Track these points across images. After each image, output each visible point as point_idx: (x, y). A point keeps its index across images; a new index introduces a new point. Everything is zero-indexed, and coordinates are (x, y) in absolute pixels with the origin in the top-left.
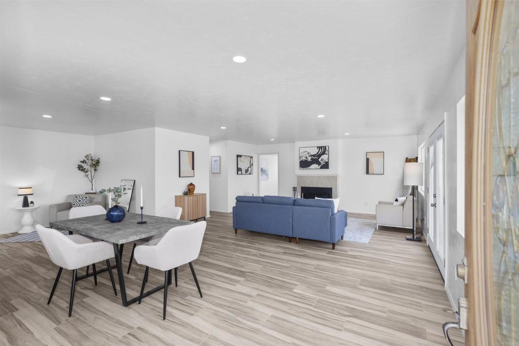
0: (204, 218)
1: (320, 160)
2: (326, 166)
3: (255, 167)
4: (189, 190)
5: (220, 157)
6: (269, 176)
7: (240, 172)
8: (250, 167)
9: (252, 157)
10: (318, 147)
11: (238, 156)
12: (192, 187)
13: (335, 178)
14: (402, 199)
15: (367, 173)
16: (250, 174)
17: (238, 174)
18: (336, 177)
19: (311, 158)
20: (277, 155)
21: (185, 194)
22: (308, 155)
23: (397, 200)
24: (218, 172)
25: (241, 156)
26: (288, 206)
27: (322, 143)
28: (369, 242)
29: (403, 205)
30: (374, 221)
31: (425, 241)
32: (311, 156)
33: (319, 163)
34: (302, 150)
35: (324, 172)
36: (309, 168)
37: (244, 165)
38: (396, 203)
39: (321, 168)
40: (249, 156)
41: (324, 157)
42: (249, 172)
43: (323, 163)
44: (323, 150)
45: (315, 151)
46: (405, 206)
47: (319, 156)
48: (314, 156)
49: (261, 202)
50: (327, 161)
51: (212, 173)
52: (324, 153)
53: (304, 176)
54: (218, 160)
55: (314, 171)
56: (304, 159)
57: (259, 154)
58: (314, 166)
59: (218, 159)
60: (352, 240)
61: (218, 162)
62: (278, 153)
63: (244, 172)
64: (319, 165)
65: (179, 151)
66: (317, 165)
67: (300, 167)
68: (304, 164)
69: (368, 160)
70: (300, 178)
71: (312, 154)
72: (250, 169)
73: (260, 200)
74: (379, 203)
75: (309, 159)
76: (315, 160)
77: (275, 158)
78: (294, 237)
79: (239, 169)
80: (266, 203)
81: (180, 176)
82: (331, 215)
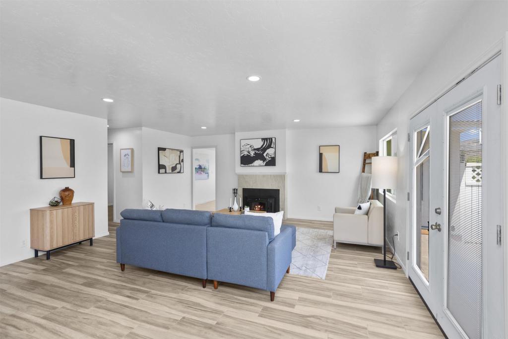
0: (91, 240)
1: (265, 155)
2: (272, 162)
3: (187, 165)
4: (62, 199)
5: (132, 150)
6: (210, 174)
7: (162, 171)
8: (180, 163)
9: (181, 151)
10: (262, 139)
11: (159, 149)
12: (67, 193)
13: (282, 177)
14: (365, 206)
15: (321, 171)
16: (179, 172)
17: (159, 173)
18: (284, 176)
19: (254, 152)
20: (214, 149)
21: (54, 204)
22: (250, 149)
23: (360, 208)
24: (130, 170)
25: (164, 149)
26: (201, 227)
27: (267, 134)
28: (327, 276)
29: (367, 213)
30: (330, 233)
31: (401, 268)
32: (255, 149)
33: (264, 159)
34: (243, 143)
35: (270, 170)
36: (252, 165)
37: (169, 160)
38: (358, 212)
39: (266, 165)
40: (177, 150)
41: (270, 151)
42: (178, 170)
43: (268, 159)
44: (269, 142)
45: (258, 144)
46: (371, 215)
47: (264, 149)
48: (258, 149)
49: (160, 219)
50: (273, 156)
51: (121, 172)
52: (269, 147)
53: (246, 176)
54: (130, 154)
55: (258, 169)
56: (246, 153)
57: (192, 148)
58: (258, 162)
59: (129, 152)
60: (302, 273)
61: (130, 157)
62: (216, 147)
63: (169, 170)
64: (264, 161)
65: (41, 137)
66: (262, 161)
67: (242, 163)
68: (246, 160)
69: (321, 155)
70: (241, 177)
71: (255, 148)
72: (178, 166)
73: (158, 217)
74: (336, 210)
75: (252, 153)
76: (259, 155)
77: (212, 152)
78: (209, 279)
79: (161, 167)
80: (167, 222)
81: (41, 178)
82: (268, 242)
